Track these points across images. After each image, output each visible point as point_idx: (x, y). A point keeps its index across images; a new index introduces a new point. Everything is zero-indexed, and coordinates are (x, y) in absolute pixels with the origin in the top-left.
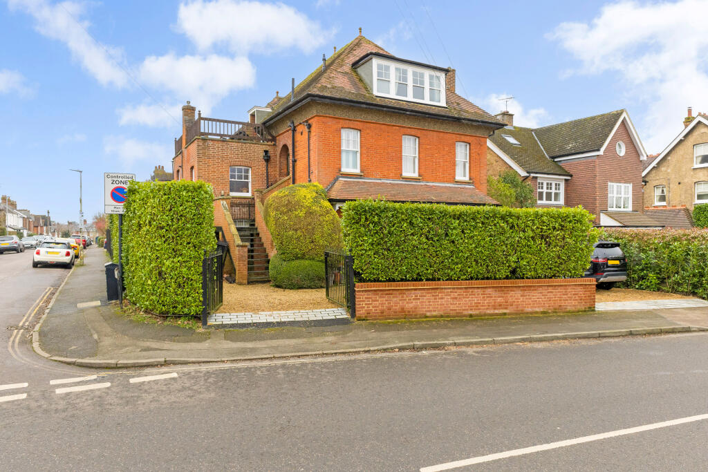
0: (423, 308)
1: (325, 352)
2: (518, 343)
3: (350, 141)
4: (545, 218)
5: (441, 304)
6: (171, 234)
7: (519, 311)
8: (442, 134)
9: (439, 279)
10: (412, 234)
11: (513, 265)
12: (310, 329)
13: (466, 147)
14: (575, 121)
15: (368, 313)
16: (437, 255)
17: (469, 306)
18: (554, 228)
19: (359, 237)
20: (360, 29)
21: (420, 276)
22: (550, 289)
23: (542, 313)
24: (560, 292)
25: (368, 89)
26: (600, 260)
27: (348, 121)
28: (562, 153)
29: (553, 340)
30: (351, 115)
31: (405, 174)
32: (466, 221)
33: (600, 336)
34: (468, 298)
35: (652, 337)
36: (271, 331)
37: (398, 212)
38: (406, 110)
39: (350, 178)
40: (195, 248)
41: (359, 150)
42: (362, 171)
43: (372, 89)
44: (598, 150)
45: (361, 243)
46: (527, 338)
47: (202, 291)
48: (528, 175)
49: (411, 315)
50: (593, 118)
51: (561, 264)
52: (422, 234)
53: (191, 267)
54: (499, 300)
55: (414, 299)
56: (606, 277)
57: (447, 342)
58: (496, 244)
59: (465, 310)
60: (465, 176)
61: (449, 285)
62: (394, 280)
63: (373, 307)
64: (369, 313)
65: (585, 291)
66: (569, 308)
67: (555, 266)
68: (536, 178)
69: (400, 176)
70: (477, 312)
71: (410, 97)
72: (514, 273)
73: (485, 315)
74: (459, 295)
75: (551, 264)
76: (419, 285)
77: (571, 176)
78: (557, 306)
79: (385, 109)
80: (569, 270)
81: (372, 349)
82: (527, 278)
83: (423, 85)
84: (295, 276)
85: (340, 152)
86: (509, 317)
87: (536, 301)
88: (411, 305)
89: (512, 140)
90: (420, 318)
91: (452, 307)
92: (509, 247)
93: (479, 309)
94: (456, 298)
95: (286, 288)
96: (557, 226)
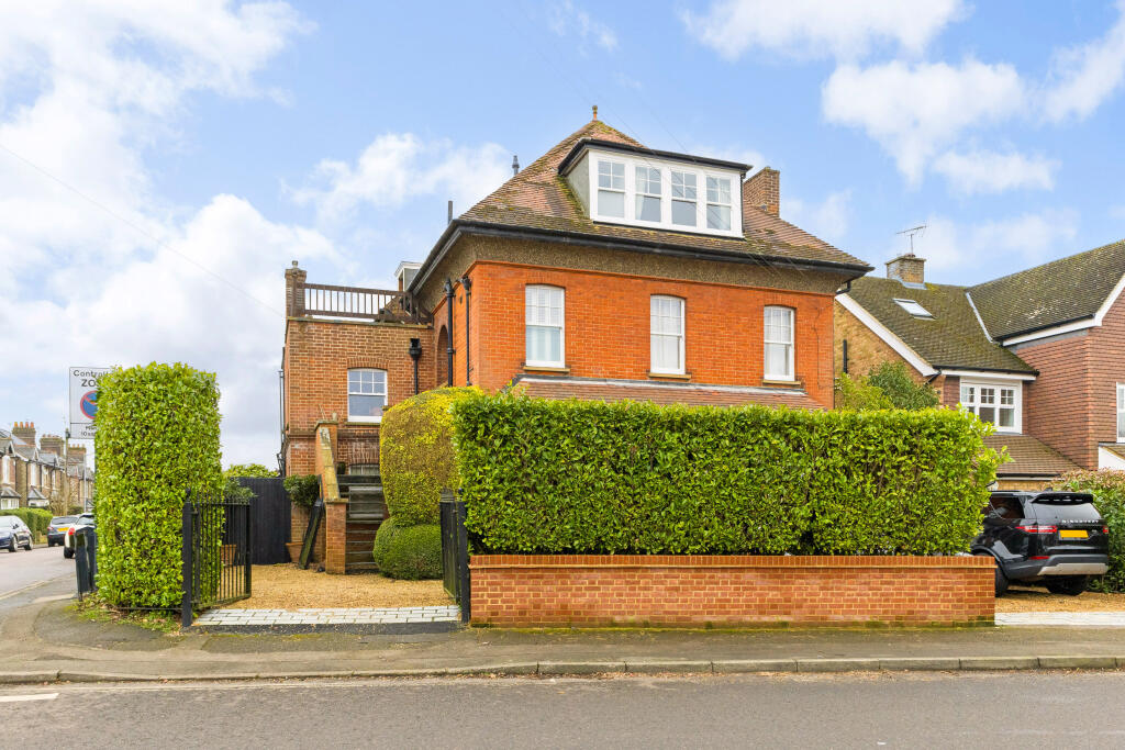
0: (606, 606)
1: (356, 673)
2: (763, 674)
3: (545, 309)
4: (870, 429)
5: (644, 601)
6: (133, 462)
7: (816, 618)
8: (734, 291)
9: (643, 552)
10: (584, 461)
11: (804, 525)
12: (370, 639)
13: (789, 315)
14: (1052, 264)
15: (493, 614)
16: (636, 503)
17: (705, 606)
18: (894, 450)
19: (475, 466)
20: (595, 108)
21: (603, 543)
22: (887, 577)
23: (869, 625)
24: (912, 583)
25: (580, 208)
26: (1042, 529)
27: (539, 271)
28: (1017, 330)
29: (848, 670)
30: (543, 259)
31: (656, 370)
32: (696, 434)
33: (961, 668)
34: (704, 589)
35: (1088, 675)
36: (297, 638)
37: (551, 416)
38: (653, 245)
39: (544, 378)
40: (171, 484)
41: (562, 325)
42: (568, 365)
43: (587, 210)
44: (1091, 317)
45: (479, 476)
46: (787, 665)
47: (181, 563)
48: (936, 372)
49: (582, 619)
50: (1087, 256)
51: (913, 524)
52: (604, 460)
53: (163, 518)
54: (771, 595)
55: (586, 589)
56: (1054, 563)
57: (610, 664)
58: (764, 482)
59: (696, 613)
60: (787, 373)
61: (665, 562)
62: (548, 552)
63: (504, 601)
64: (497, 614)
65: (970, 583)
66: (931, 618)
67: (898, 530)
68: (957, 378)
69: (646, 373)
70: (723, 618)
71: (666, 222)
72: (808, 543)
73: (741, 624)
74: (682, 583)
75: (889, 524)
76: (597, 561)
77: (1036, 374)
78: (903, 610)
79: (609, 245)
80: (931, 539)
81: (450, 670)
82: (836, 552)
83: (695, 196)
84: (414, 555)
85: (523, 329)
86: (793, 630)
87: (855, 600)
88: (582, 600)
89: (914, 308)
90: (601, 626)
91: (668, 607)
92: (792, 488)
93: (728, 613)
94: (677, 589)
95: (398, 578)
96: (899, 444)
